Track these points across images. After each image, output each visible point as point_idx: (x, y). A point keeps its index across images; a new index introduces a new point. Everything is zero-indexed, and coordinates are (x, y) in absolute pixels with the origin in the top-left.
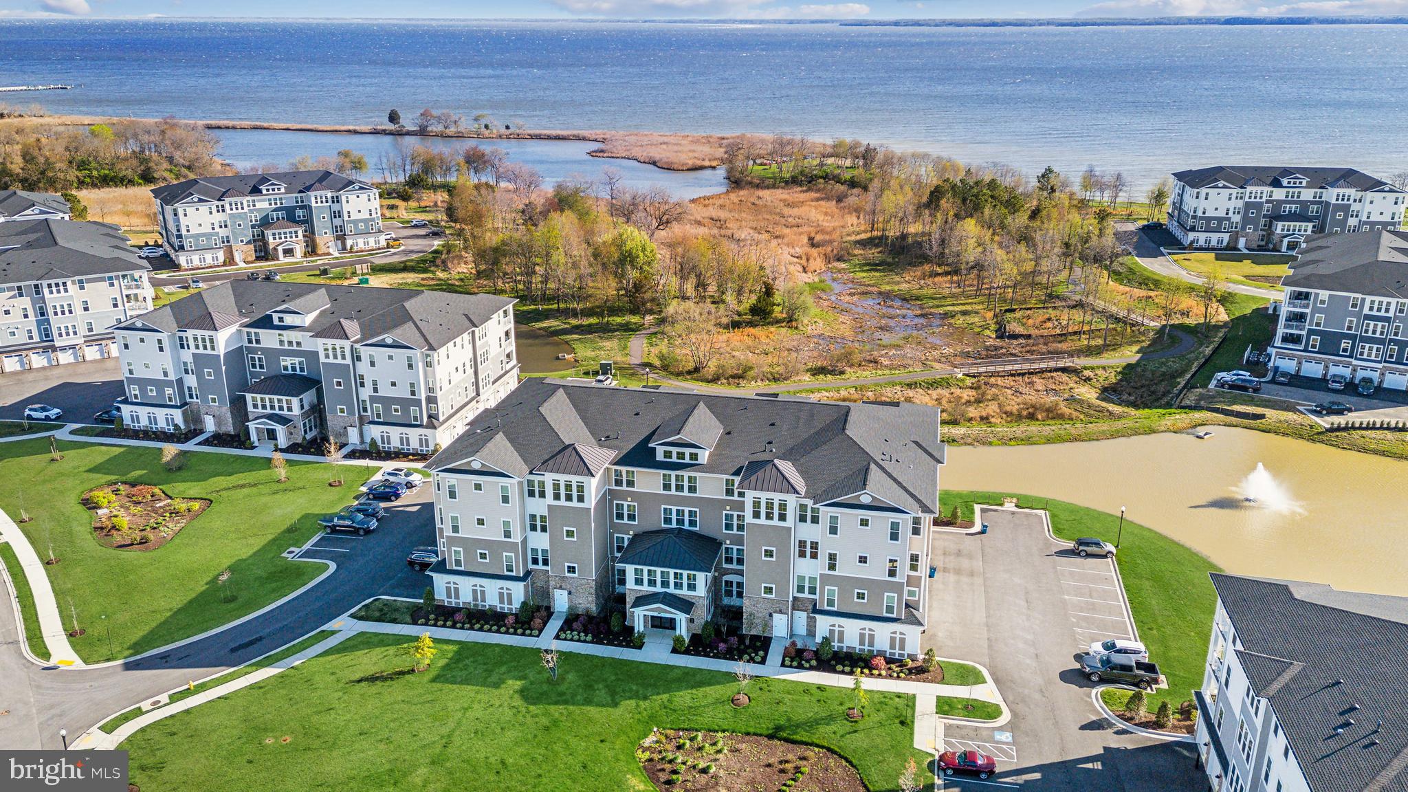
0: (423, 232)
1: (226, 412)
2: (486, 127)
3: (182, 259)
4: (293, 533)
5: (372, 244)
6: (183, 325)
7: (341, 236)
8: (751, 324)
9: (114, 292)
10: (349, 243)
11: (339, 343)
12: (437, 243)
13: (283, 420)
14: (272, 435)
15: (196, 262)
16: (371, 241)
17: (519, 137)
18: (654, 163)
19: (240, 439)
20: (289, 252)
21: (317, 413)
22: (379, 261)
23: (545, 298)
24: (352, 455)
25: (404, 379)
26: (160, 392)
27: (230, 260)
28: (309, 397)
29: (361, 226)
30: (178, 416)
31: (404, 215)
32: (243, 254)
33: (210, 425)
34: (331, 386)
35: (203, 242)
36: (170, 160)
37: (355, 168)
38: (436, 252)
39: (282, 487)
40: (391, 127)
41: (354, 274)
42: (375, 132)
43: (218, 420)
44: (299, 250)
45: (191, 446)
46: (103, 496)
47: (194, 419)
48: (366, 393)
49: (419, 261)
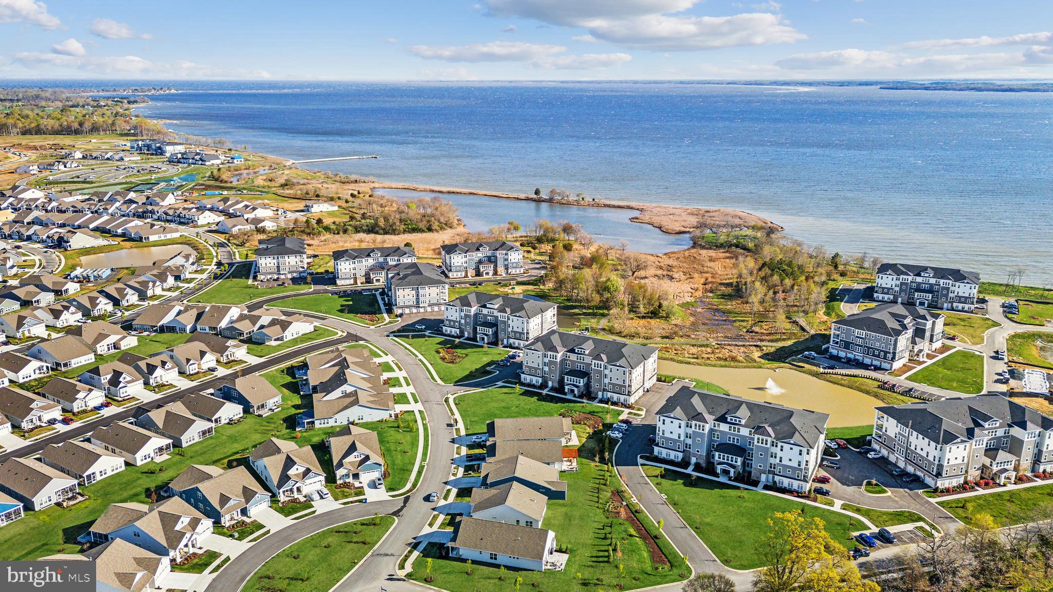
0: (538, 266)
1: (471, 331)
2: (583, 199)
3: (450, 275)
4: (489, 364)
5: (518, 272)
6: (463, 305)
7: (507, 268)
8: (651, 318)
9: (438, 291)
10: (509, 271)
11: (504, 314)
12: (543, 272)
13: (486, 335)
14: (483, 339)
15: (455, 276)
16: (518, 270)
17: (598, 205)
18: (660, 228)
19: (475, 339)
20: (487, 274)
21: (496, 334)
22: (520, 280)
23: (576, 301)
24: (504, 347)
25: (521, 326)
26: (454, 324)
27: (466, 276)
28: (494, 329)
29: (515, 265)
30: (458, 331)
31: (532, 256)
32: (471, 273)
33: (466, 335)
34: (501, 326)
35: (458, 269)
36: (439, 221)
37: (515, 229)
38: (542, 276)
39: (486, 354)
40: (535, 196)
41: (510, 285)
42: (527, 199)
43: (469, 333)
44: (491, 273)
45: (461, 340)
46: (441, 350)
47: (462, 332)
48: (510, 329)
49: (536, 280)
